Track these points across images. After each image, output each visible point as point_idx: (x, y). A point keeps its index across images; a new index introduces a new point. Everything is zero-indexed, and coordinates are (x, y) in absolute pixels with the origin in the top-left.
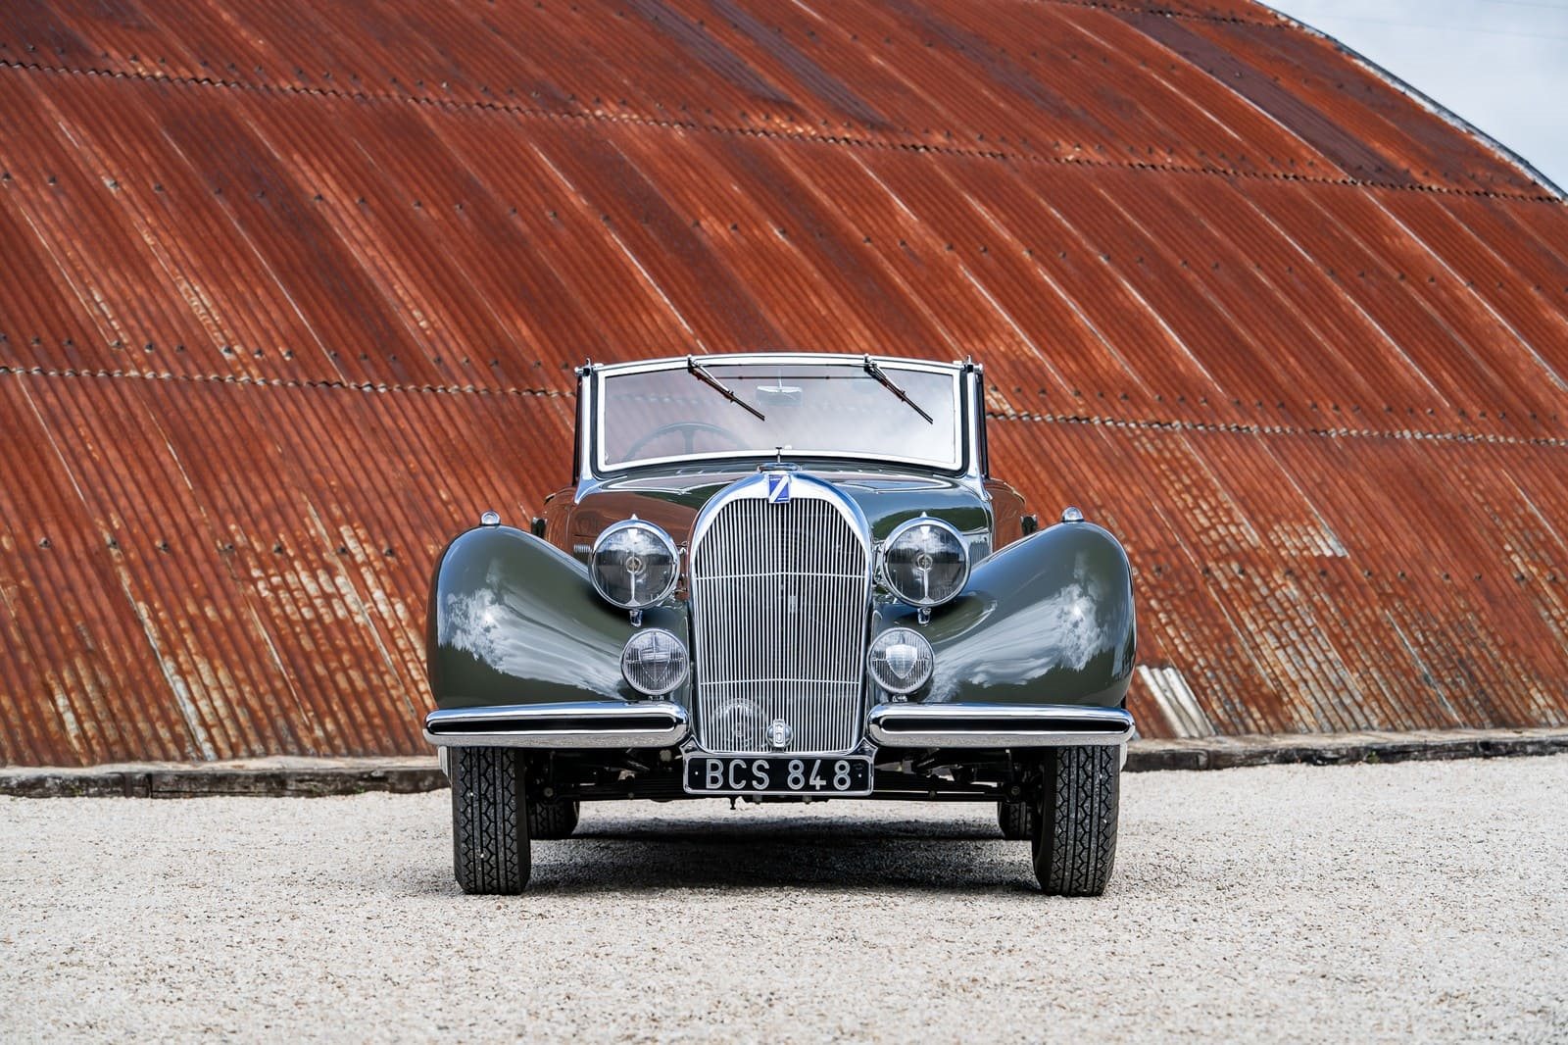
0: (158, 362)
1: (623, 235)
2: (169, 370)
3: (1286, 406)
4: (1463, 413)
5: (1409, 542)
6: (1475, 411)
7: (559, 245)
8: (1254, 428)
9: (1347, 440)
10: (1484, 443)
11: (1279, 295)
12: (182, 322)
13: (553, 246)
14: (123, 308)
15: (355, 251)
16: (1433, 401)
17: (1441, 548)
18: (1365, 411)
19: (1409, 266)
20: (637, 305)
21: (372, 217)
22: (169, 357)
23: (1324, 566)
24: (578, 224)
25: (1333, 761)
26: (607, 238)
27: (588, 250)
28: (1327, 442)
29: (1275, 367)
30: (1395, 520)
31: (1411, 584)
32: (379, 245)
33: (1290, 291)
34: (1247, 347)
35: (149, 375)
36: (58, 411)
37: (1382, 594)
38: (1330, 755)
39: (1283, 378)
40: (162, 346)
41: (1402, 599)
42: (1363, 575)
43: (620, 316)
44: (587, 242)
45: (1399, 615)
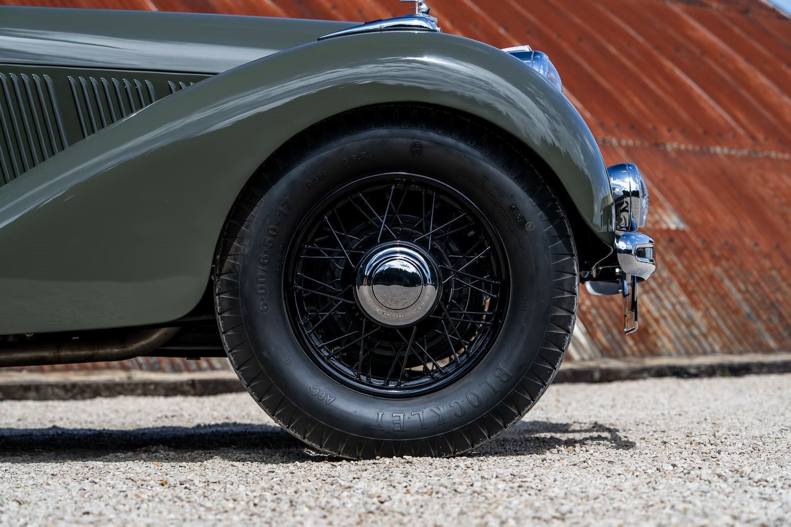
3: (635, 127)
4: (753, 138)
5: (727, 222)
6: (761, 137)
8: (614, 141)
9: (679, 152)
10: (768, 158)
11: (624, 60)
16: (732, 129)
17: (750, 226)
18: (688, 133)
19: (706, 49)
23: (670, 236)
25: (695, 376)
28: (665, 154)
29: (625, 103)
30: (717, 206)
31: (732, 250)
33: (631, 58)
34: (604, 91)
37: (713, 256)
38: (693, 371)
39: (631, 111)
41: (727, 259)
42: (699, 243)
45: (726, 271)
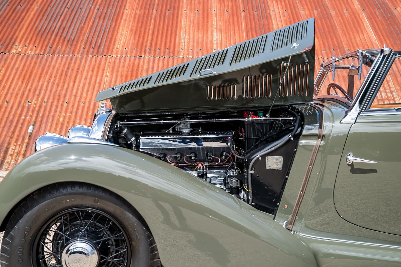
0: (191, 53)
1: (367, 14)
2: (193, 55)
7: (343, 18)
12: (207, 43)
13: (340, 18)
14: (191, 40)
15: (274, 23)
20: (360, 32)
21: (286, 14)
22: (195, 52)
24: (353, 13)
26: (361, 15)
27: (352, 19)
32: (283, 21)
35: (185, 57)
36: (151, 67)
40: (195, 49)
43: (352, 36)
44: (353, 17)
